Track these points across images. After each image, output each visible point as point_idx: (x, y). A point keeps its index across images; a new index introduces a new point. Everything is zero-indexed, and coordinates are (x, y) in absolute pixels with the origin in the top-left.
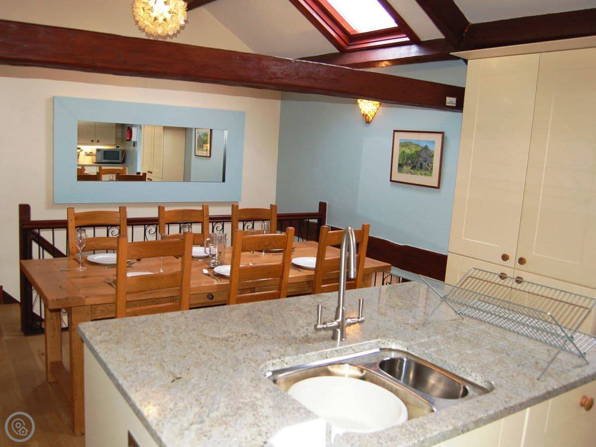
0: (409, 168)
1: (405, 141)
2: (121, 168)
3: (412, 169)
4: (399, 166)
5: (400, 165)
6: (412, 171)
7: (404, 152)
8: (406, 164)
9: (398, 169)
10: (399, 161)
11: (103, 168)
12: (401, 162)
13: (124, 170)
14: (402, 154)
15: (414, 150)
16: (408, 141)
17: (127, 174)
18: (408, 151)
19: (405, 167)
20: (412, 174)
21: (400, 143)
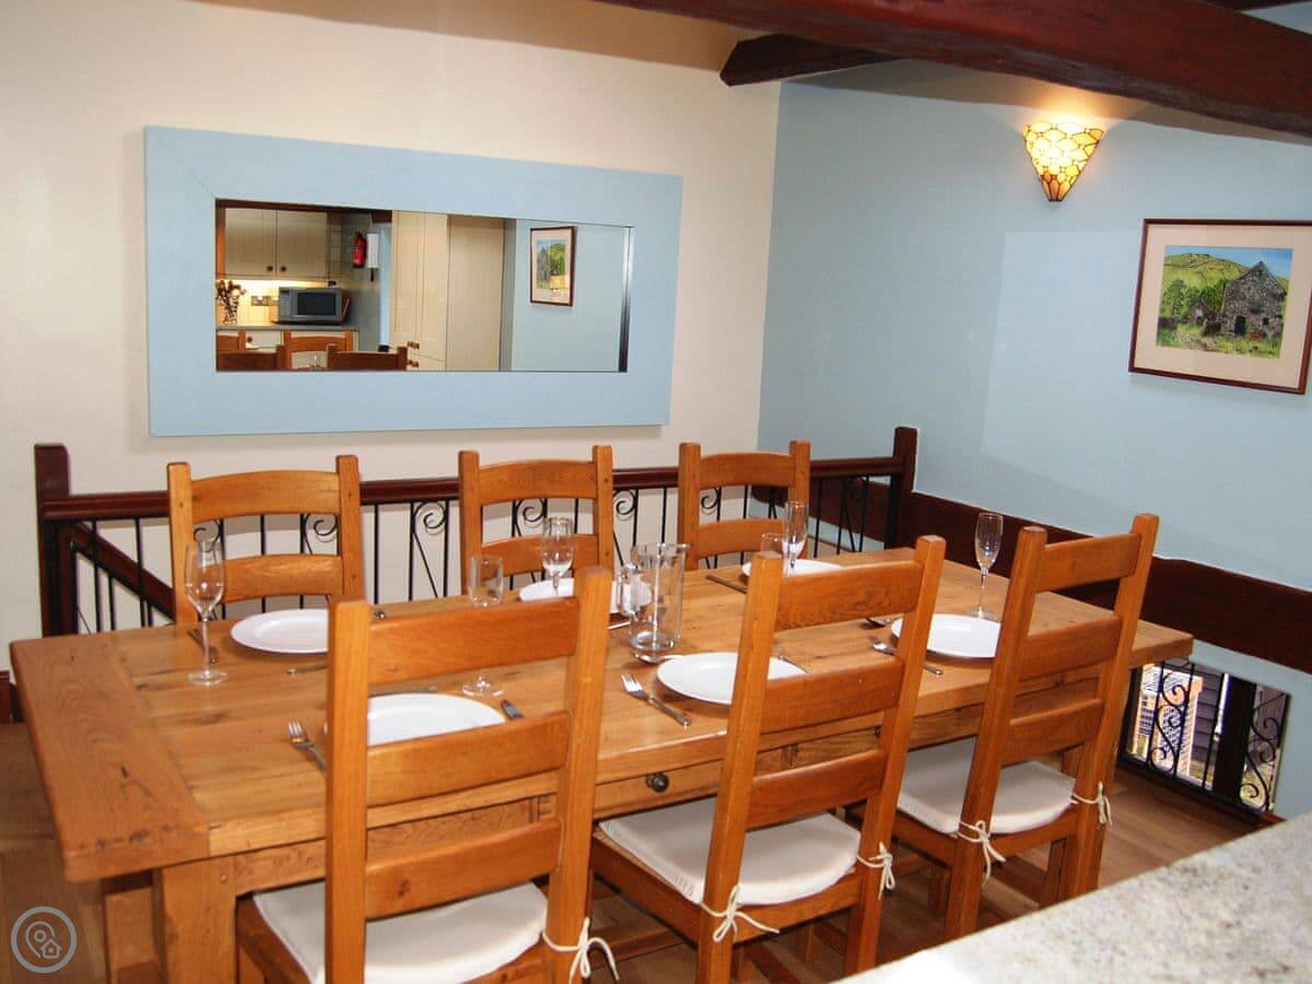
0: (1197, 331)
1: (1187, 252)
2: (341, 335)
3: (1205, 334)
4: (1159, 325)
5: (1165, 324)
6: (1207, 340)
7: (1179, 284)
8: (1185, 320)
9: (1158, 334)
10: (1162, 310)
11: (295, 335)
12: (1167, 314)
13: (348, 341)
14: (1175, 290)
15: (1214, 278)
16: (1194, 251)
17: (356, 350)
18: (1193, 281)
19: (1181, 329)
20: (1205, 347)
21: (1167, 258)
